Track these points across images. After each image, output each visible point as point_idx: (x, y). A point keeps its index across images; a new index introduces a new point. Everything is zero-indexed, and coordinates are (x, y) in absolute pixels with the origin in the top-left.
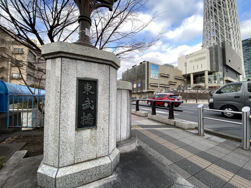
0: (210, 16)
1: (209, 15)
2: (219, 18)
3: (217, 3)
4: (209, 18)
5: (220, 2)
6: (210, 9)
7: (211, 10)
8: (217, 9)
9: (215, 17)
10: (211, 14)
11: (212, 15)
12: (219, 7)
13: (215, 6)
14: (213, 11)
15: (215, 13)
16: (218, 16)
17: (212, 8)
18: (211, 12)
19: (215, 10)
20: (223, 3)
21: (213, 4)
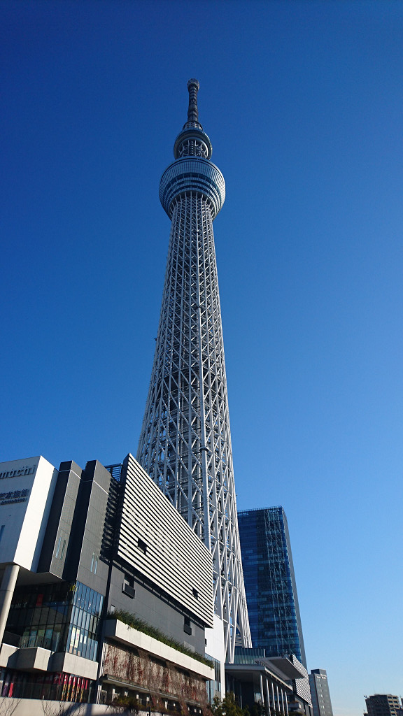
0: (161, 399)
1: (159, 397)
3: (180, 372)
6: (163, 380)
7: (164, 384)
9: (171, 408)
10: (164, 394)
11: (166, 399)
13: (176, 376)
14: (169, 389)
15: (174, 396)
16: (178, 405)
17: (167, 379)
18: (165, 390)
19: (174, 387)
20: (193, 377)
21: (173, 371)
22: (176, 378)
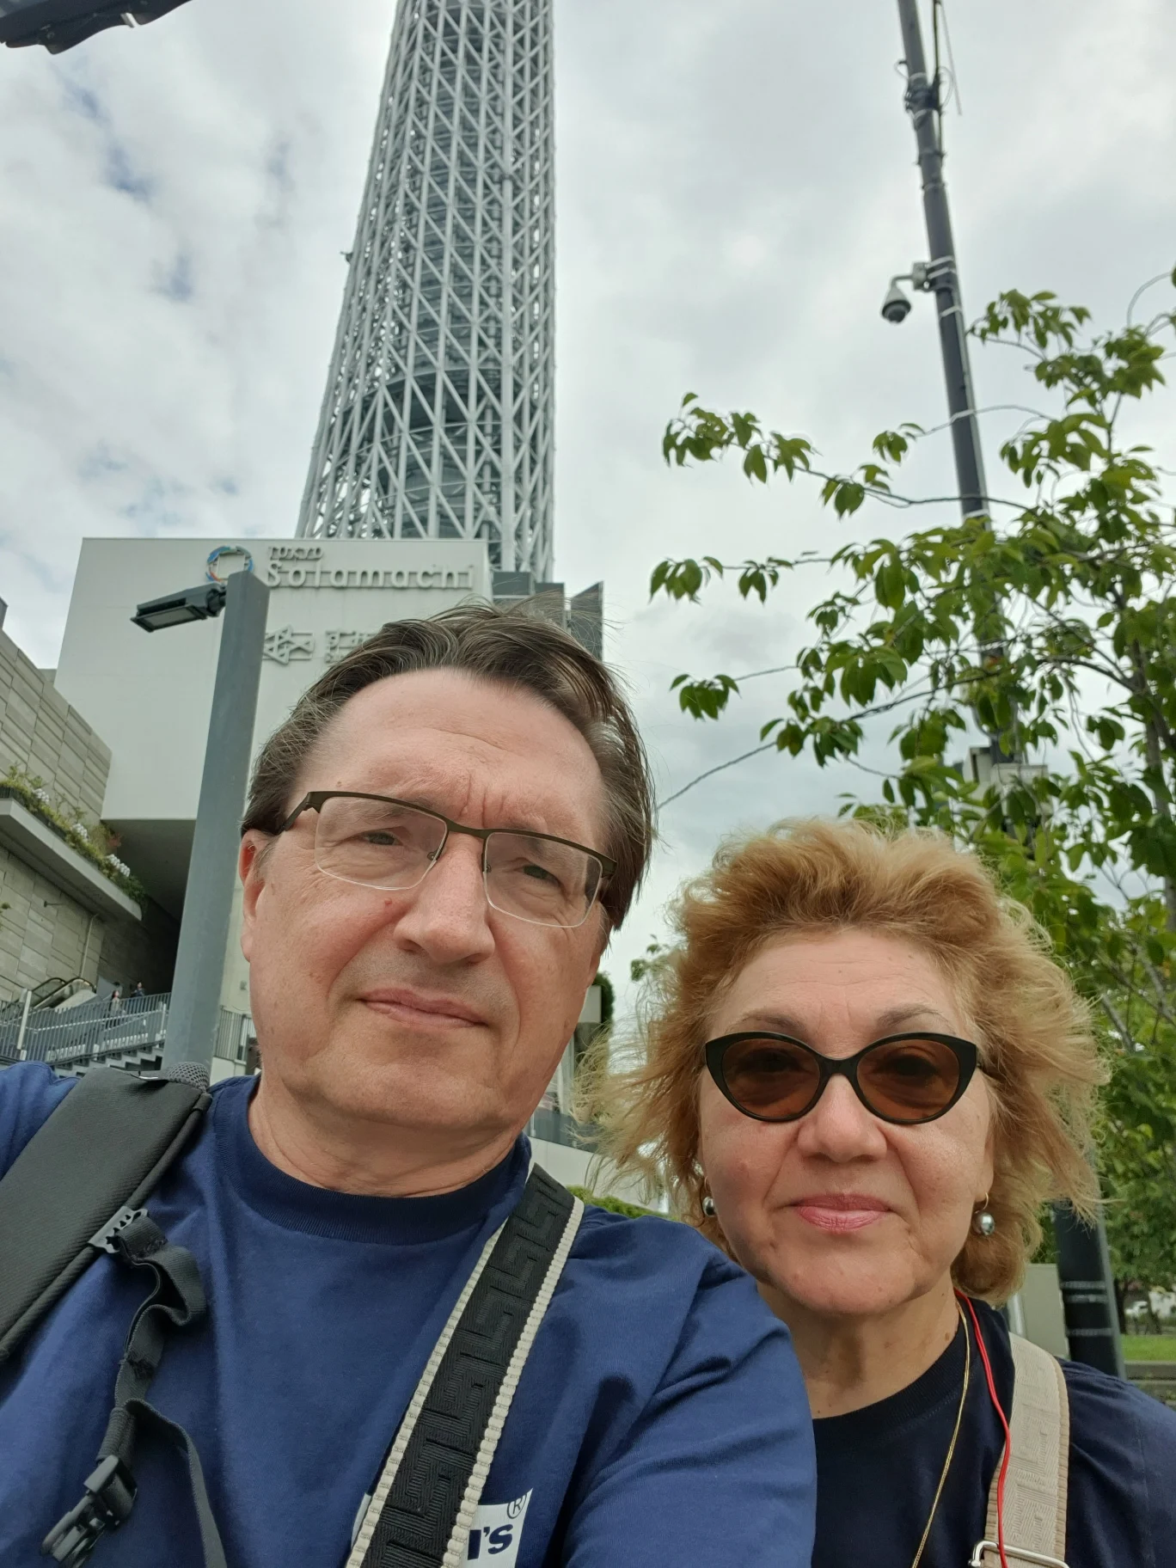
0: (377, 447)
1: (368, 439)
2: (436, 493)
3: (442, 378)
4: (360, 461)
5: (467, 381)
6: (384, 392)
7: (386, 405)
8: (437, 417)
9: (408, 477)
10: (383, 435)
11: (390, 448)
12: (453, 416)
13: (427, 386)
14: (403, 422)
15: (417, 444)
16: (434, 474)
18: (389, 420)
19: (420, 421)
20: (481, 396)
21: (416, 366)
22: (428, 391)
